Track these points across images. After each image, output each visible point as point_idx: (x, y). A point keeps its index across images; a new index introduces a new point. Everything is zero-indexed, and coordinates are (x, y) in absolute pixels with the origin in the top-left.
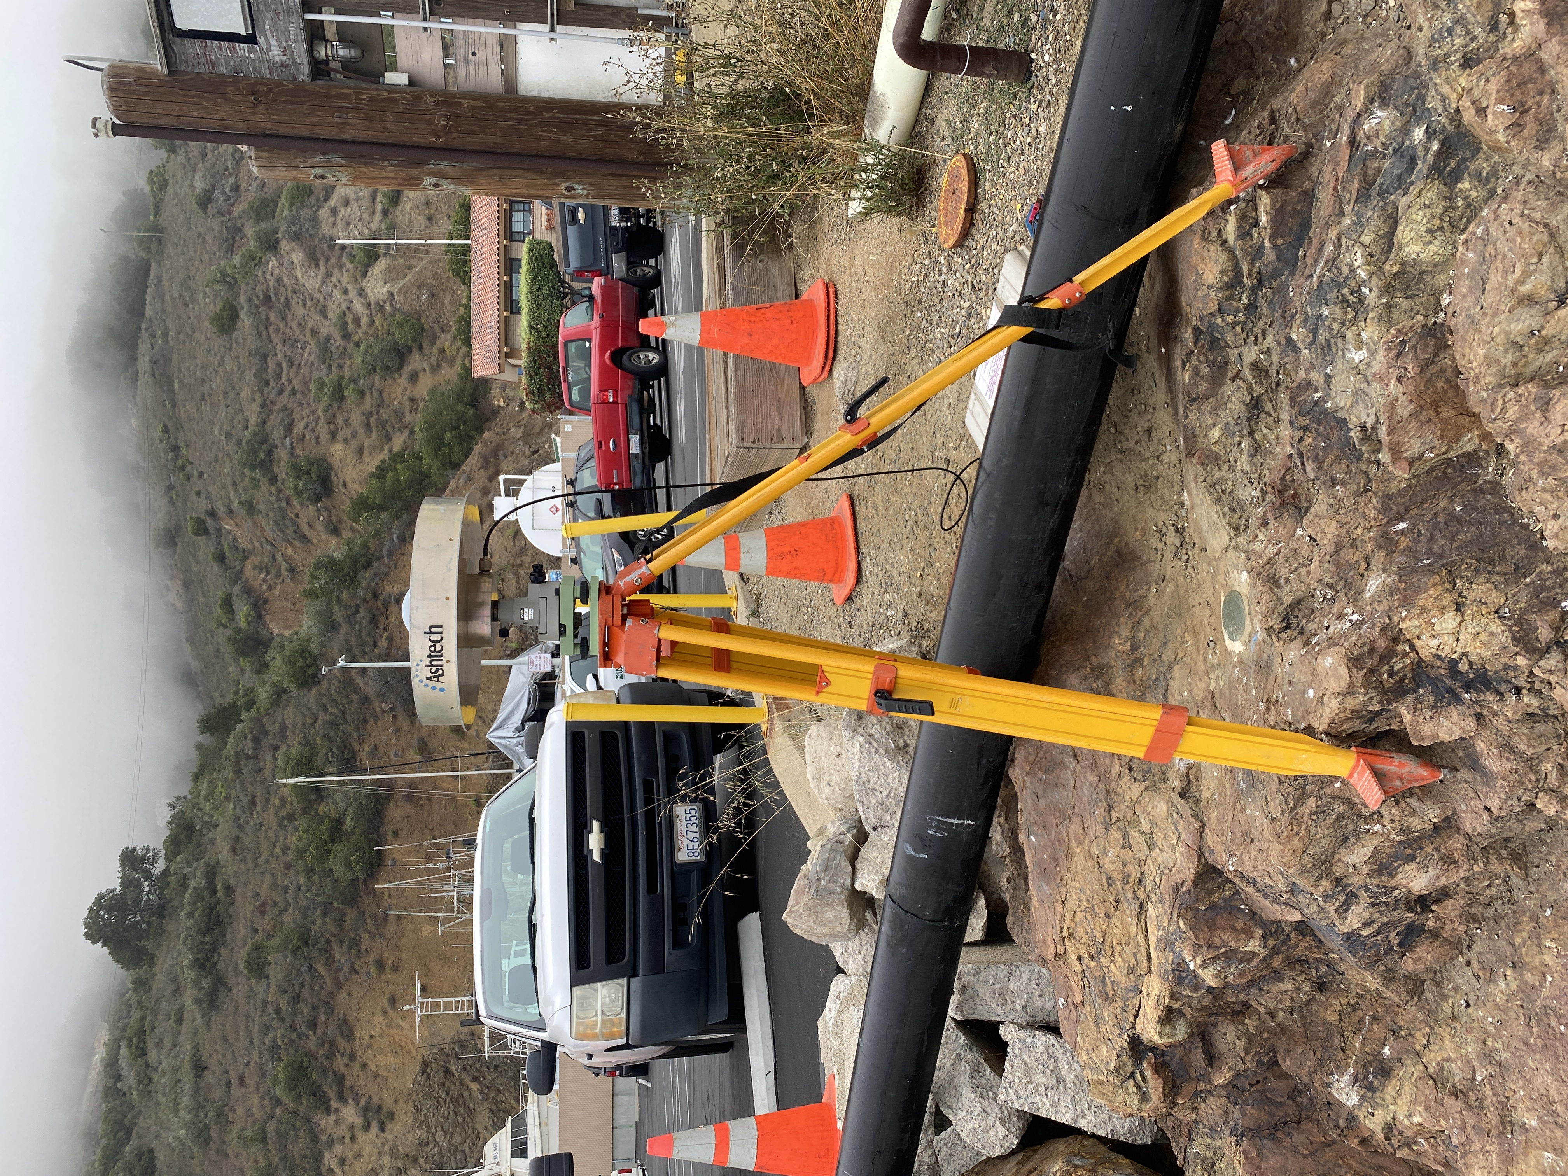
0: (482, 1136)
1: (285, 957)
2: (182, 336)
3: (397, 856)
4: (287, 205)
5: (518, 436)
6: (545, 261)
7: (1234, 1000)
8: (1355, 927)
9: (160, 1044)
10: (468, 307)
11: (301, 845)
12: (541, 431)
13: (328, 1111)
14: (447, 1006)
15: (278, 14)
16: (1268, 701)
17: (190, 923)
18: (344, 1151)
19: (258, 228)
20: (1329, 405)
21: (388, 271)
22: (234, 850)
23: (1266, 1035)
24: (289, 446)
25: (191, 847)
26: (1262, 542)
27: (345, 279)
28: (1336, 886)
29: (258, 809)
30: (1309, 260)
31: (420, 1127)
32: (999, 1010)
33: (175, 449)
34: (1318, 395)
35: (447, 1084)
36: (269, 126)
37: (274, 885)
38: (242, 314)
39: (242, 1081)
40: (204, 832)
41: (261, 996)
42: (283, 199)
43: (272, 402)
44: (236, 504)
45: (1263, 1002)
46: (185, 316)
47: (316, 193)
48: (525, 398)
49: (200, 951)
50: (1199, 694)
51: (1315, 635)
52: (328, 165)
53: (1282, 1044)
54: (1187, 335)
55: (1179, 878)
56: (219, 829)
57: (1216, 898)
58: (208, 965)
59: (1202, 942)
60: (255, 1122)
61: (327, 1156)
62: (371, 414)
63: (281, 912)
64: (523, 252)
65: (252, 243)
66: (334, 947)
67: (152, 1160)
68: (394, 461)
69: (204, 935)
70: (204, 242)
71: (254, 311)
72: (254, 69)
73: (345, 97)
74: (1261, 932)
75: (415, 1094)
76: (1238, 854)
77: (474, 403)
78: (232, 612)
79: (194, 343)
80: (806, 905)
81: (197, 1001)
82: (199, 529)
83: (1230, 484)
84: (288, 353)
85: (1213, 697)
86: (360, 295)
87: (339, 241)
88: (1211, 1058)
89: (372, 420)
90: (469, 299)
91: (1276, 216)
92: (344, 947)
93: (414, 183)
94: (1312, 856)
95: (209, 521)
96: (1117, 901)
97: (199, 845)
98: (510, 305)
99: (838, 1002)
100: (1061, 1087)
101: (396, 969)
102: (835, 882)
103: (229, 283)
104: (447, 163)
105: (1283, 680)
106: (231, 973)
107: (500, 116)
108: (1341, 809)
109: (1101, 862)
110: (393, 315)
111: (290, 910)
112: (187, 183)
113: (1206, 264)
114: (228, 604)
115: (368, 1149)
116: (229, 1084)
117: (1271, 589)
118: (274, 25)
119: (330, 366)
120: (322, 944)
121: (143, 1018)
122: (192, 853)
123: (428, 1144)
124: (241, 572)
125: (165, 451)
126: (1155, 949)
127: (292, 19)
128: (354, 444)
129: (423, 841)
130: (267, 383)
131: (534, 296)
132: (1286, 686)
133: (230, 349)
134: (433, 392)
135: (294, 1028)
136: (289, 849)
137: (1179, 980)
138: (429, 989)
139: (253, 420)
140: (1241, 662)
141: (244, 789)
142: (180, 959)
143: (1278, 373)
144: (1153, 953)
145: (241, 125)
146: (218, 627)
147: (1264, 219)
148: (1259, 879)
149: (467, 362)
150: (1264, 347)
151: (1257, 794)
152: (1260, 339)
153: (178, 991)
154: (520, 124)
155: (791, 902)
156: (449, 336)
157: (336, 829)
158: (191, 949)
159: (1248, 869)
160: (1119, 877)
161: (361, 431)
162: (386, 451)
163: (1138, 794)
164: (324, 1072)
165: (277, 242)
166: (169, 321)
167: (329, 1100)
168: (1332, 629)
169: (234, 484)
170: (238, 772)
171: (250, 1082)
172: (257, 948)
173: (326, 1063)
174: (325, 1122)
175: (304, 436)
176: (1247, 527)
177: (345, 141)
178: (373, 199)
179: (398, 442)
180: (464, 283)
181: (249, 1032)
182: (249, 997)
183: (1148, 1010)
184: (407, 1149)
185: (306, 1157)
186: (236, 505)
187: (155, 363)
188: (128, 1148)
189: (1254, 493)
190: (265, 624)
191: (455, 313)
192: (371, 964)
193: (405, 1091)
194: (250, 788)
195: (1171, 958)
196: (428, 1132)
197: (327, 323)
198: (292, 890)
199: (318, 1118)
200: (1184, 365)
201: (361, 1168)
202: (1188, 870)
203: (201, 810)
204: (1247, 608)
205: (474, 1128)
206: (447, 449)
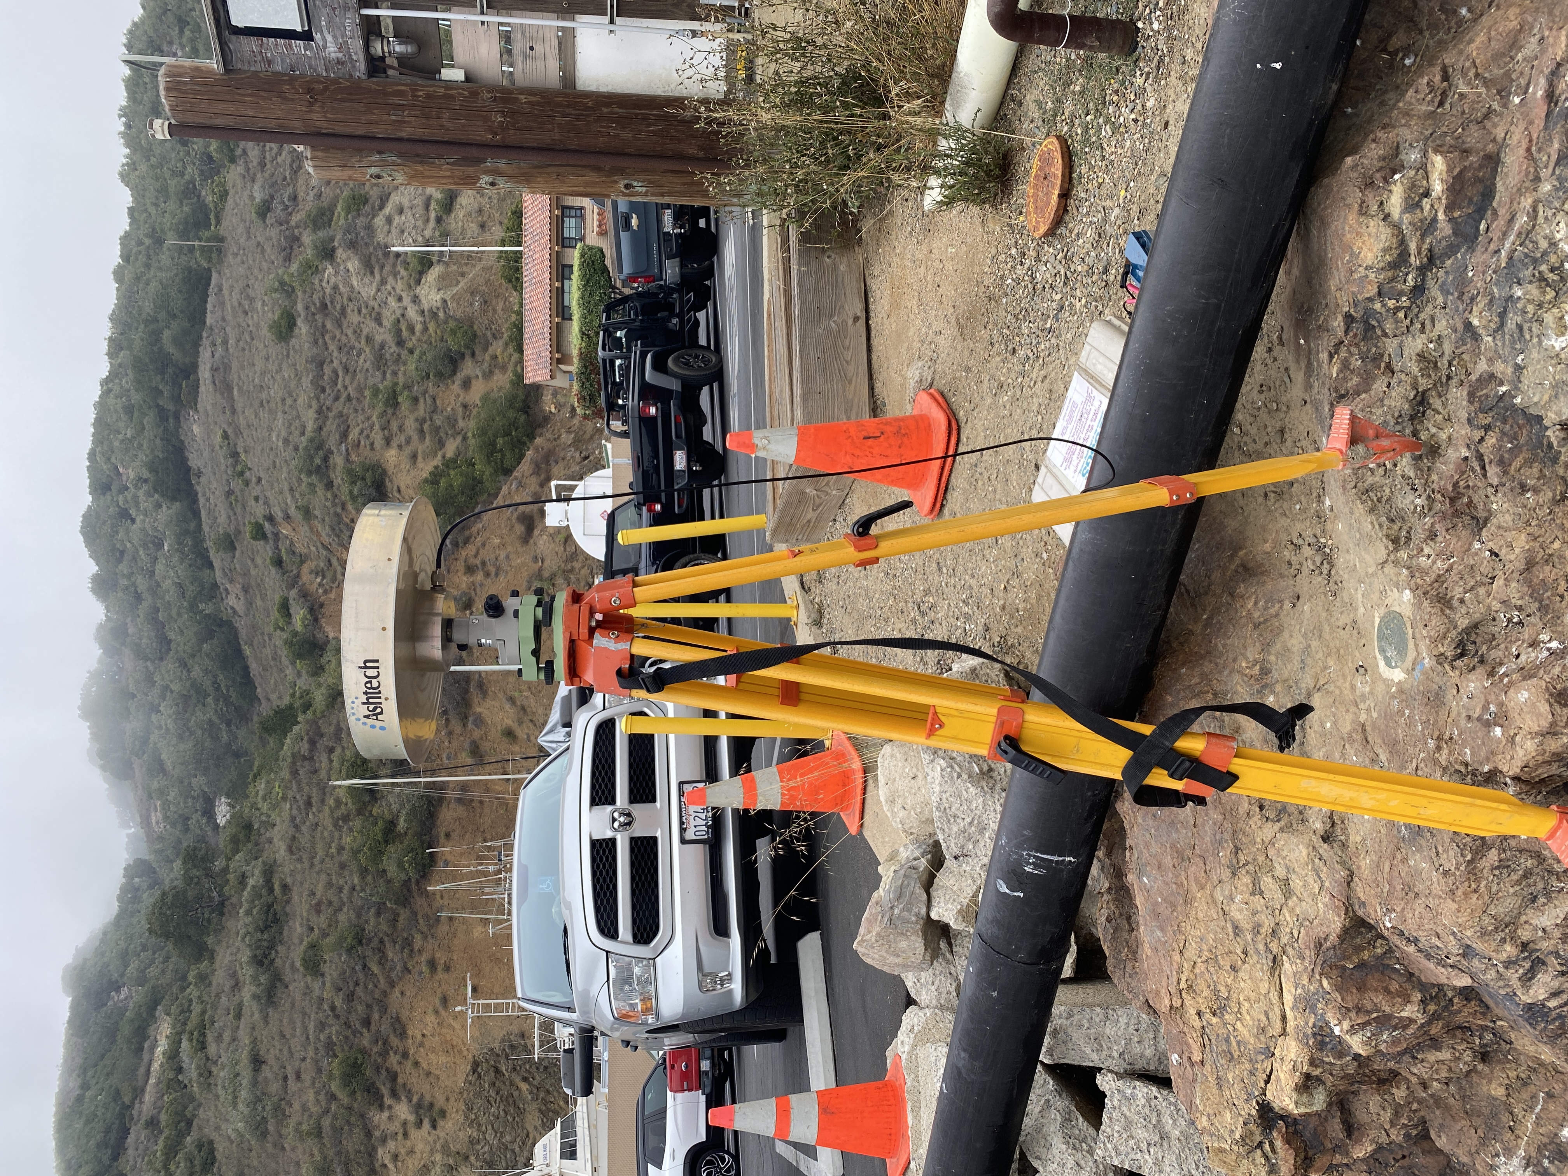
0: (531, 1136)
1: (340, 955)
2: (241, 344)
3: (449, 858)
4: (343, 214)
5: (569, 442)
6: (597, 266)
7: (1382, 1067)
8: (1541, 997)
9: (219, 1038)
10: (520, 314)
11: (355, 846)
12: (592, 437)
13: (381, 1107)
14: (498, 1007)
15: (334, 9)
16: (1439, 738)
17: (249, 920)
18: (396, 1147)
19: (315, 237)
20: (1518, 400)
21: (442, 278)
22: (290, 850)
23: (1415, 1106)
24: (344, 452)
25: (250, 846)
26: (1429, 556)
27: (399, 286)
28: (1522, 952)
29: (314, 809)
30: (1495, 234)
31: (470, 1126)
32: (1095, 1056)
33: (235, 455)
34: (1504, 389)
35: (497, 1083)
36: (325, 125)
37: (330, 885)
38: (299, 322)
39: (298, 1076)
40: (262, 831)
41: (317, 992)
42: (339, 208)
43: (328, 409)
44: (293, 509)
45: (1415, 1071)
46: (244, 324)
47: (371, 201)
48: (576, 404)
49: (258, 948)
50: (1346, 727)
51: (1501, 664)
52: (384, 164)
53: (1435, 1118)
54: (1336, 324)
55: (1320, 932)
56: (276, 828)
57: (1366, 955)
58: (266, 962)
59: (1350, 1005)
60: (310, 1116)
61: (380, 1151)
62: (424, 420)
63: (336, 911)
64: (574, 257)
65: (309, 251)
66: (388, 946)
67: (212, 1151)
68: (448, 467)
69: (262, 932)
70: (263, 251)
71: (311, 319)
72: (310, 67)
73: (401, 94)
74: (1419, 996)
75: (465, 1093)
76: (1398, 909)
77: (526, 409)
78: (289, 615)
79: (253, 351)
80: (878, 934)
81: (255, 997)
82: (257, 533)
83: (1388, 491)
84: (344, 360)
85: (1364, 730)
86: (414, 302)
87: (393, 249)
88: (1350, 1129)
89: (426, 427)
90: (521, 305)
91: (1453, 184)
92: (397, 947)
93: (470, 181)
94: (1494, 917)
95: (267, 525)
96: (1246, 953)
97: (257, 844)
98: (561, 311)
99: (912, 1036)
100: (1165, 1144)
101: (447, 969)
102: (909, 911)
103: (287, 291)
104: (504, 161)
105: (1459, 714)
106: (288, 970)
107: (558, 112)
108: (1529, 863)
109: (1227, 909)
110: (446, 322)
111: (345, 909)
112: (247, 193)
113: (1364, 243)
114: (285, 608)
115: (420, 1147)
116: (285, 1078)
117: (1442, 611)
118: (330, 22)
119: (384, 373)
120: (375, 943)
121: (204, 1012)
122: (250, 852)
123: (478, 1142)
124: (298, 576)
125: (225, 458)
126: (1292, 1009)
127: (349, 15)
128: (408, 450)
129: (473, 843)
130: (323, 390)
131: (586, 302)
132: (1463, 722)
133: (288, 356)
134: (485, 398)
135: (347, 1025)
136: (344, 849)
137: (1321, 1045)
138: (480, 990)
139: (310, 426)
140: (1401, 691)
141: (300, 789)
142: (239, 956)
143: (1450, 365)
144: (1289, 1014)
145: (297, 124)
146: (275, 629)
147: (1438, 188)
148: (1423, 939)
149: (519, 369)
150: (1434, 335)
151: (1423, 842)
152: (1428, 326)
153: (237, 986)
154: (578, 120)
155: (862, 931)
156: (501, 343)
157: (390, 830)
158: (250, 946)
159: (1410, 928)
160: (1248, 926)
161: (415, 437)
162: (439, 457)
163: (1270, 835)
164: (378, 1069)
165: (333, 250)
166: (228, 329)
167: (383, 1096)
168: (1523, 658)
169: (291, 490)
170: (295, 773)
171: (306, 1077)
172: (312, 946)
173: (379, 1060)
174: (379, 1118)
175: (359, 442)
176: (1409, 539)
177: (400, 140)
178: (427, 207)
179: (451, 448)
180: (516, 290)
181: (305, 1028)
182: (305, 994)
183: (1282, 1075)
184: (458, 1146)
185: (360, 1152)
186: (292, 511)
187: (216, 370)
188: (188, 1138)
189: (1418, 501)
190: (321, 628)
191: (507, 320)
192: (424, 964)
193: (457, 1090)
194: (306, 789)
195: (1312, 1021)
196: (478, 1130)
197: (382, 330)
198: (346, 890)
199: (371, 1114)
200: (1331, 357)
201: (413, 1164)
202: (1335, 923)
203: (259, 809)
204: (1410, 632)
205: (523, 1128)
206: (499, 455)
